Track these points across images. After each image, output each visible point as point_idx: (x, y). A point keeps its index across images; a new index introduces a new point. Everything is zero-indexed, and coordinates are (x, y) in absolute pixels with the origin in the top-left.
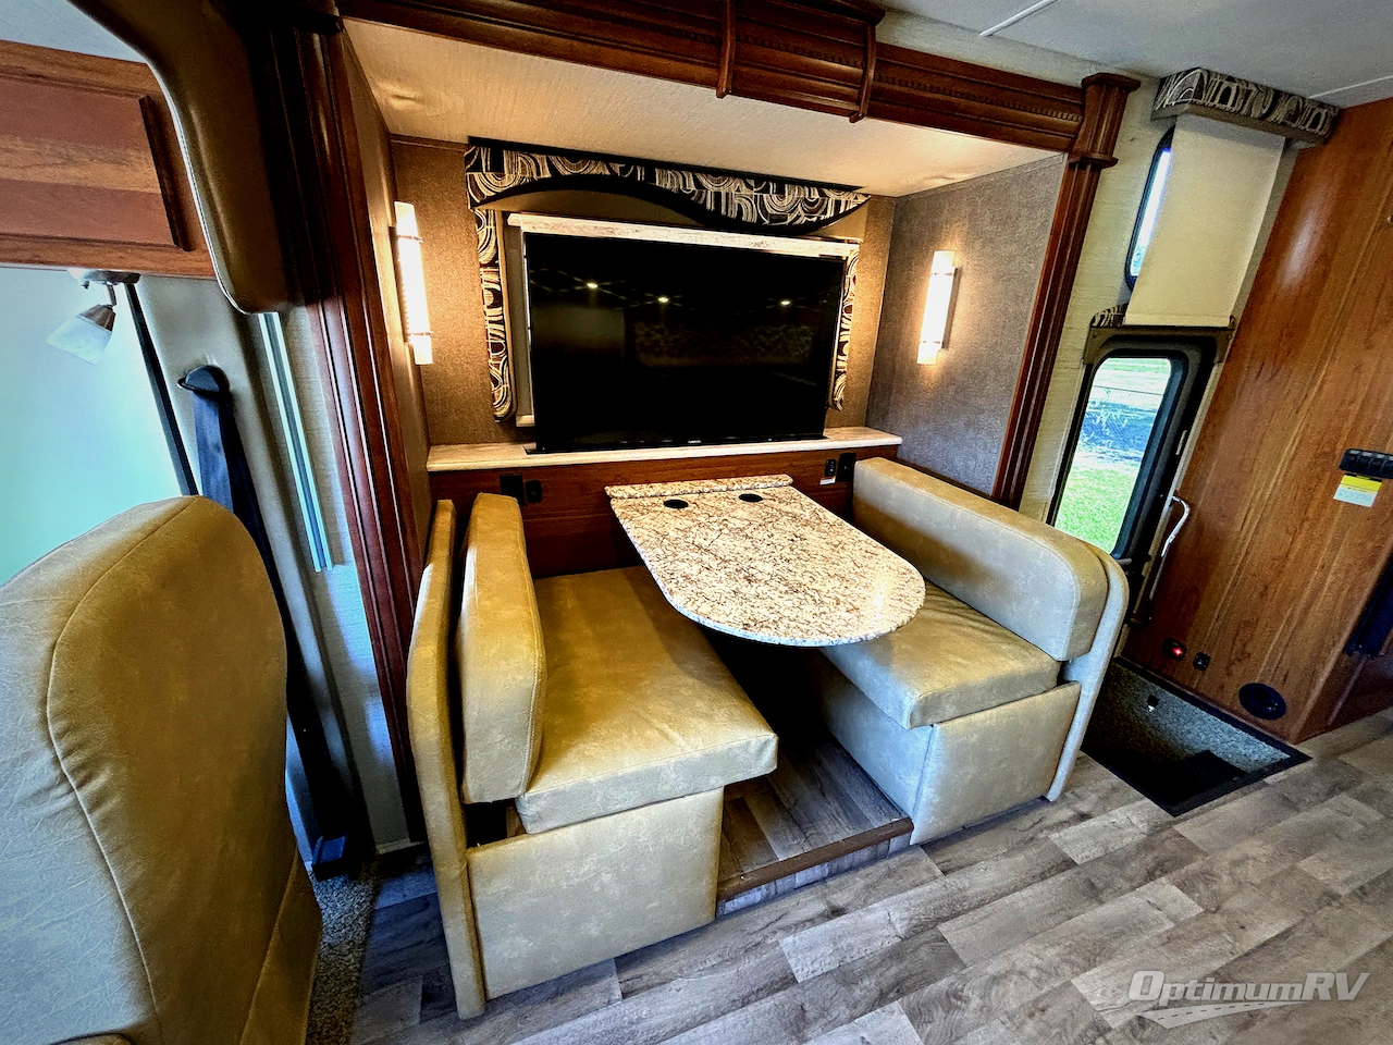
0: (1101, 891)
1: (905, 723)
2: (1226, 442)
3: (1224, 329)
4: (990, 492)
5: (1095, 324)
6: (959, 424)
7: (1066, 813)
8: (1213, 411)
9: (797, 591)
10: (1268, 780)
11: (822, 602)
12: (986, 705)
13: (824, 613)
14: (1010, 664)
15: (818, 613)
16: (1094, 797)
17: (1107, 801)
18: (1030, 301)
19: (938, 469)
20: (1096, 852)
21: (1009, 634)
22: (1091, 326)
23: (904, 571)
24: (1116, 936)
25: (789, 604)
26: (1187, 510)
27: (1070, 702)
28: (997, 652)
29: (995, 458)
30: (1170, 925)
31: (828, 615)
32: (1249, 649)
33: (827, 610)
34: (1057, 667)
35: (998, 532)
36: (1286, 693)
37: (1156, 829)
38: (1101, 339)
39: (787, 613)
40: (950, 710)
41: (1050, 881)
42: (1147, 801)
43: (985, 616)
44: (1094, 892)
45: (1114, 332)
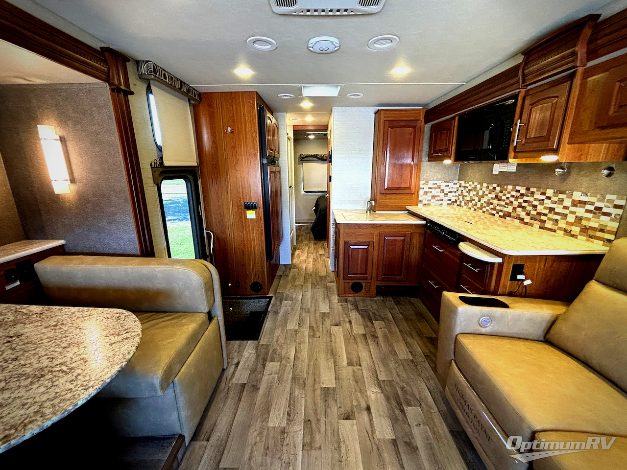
0: (256, 385)
1: (160, 393)
2: (213, 207)
3: (196, 166)
4: (139, 253)
5: (153, 166)
6: (104, 223)
7: (232, 368)
8: (204, 197)
9: (43, 376)
10: (269, 310)
11: (71, 369)
12: (190, 351)
13: (79, 375)
14: (190, 326)
15: (73, 378)
16: (236, 354)
17: (240, 352)
18: (119, 155)
19: (101, 251)
20: (248, 372)
21: (183, 314)
22: (152, 167)
23: (118, 315)
24: (268, 396)
25: (42, 389)
26: (212, 234)
27: (216, 326)
28: (183, 325)
29: (134, 236)
30: (276, 376)
31: (84, 374)
32: (247, 273)
33: (79, 371)
34: (207, 315)
35: (155, 271)
36: (260, 281)
37: (257, 348)
38: (158, 173)
39: (44, 398)
40: (178, 366)
41: (242, 399)
42: (249, 341)
43: (166, 312)
44: (255, 388)
45: (161, 169)
